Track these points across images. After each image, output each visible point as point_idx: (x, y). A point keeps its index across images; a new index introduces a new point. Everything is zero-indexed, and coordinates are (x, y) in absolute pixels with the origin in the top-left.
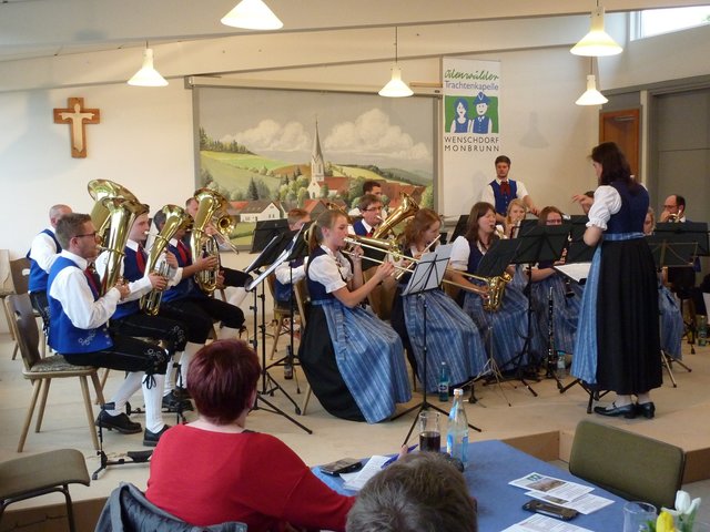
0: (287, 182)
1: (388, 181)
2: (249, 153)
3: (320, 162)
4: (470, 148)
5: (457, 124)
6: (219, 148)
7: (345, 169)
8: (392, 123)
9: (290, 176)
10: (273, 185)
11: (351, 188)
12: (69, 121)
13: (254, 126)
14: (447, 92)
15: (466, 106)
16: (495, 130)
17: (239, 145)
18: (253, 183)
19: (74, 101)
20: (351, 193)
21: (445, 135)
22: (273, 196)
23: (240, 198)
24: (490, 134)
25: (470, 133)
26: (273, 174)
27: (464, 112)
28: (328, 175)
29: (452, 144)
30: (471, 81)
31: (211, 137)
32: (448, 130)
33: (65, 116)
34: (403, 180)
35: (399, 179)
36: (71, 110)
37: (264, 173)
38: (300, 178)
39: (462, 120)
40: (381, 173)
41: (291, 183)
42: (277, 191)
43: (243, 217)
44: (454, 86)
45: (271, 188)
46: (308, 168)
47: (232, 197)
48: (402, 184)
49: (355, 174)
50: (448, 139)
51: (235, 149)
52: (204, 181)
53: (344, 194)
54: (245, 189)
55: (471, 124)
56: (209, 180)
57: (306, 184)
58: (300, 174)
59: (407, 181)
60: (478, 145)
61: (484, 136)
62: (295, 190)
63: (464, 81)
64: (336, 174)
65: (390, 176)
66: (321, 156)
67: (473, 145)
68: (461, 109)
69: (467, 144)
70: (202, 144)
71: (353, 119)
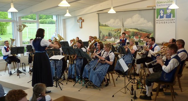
0: (116, 32)
1: (140, 32)
2: (108, 26)
3: (123, 28)
4: (164, 23)
5: (160, 16)
6: (103, 26)
7: (129, 29)
8: (141, 17)
9: (117, 31)
10: (113, 33)
11: (131, 34)
12: (79, 22)
13: (109, 20)
14: (157, 7)
15: (163, 11)
16: (174, 17)
17: (106, 25)
18: (109, 33)
19: (80, 18)
20: (131, 35)
21: (156, 19)
22: (113, 36)
23: (106, 36)
24: (172, 18)
25: (165, 18)
26: (113, 31)
27: (163, 12)
28: (125, 31)
29: (158, 22)
30: (166, 3)
31: (101, 23)
32: (157, 18)
33: (79, 21)
34: (144, 32)
35: (143, 31)
36: (79, 20)
37: (111, 31)
38: (119, 32)
39: (162, 15)
40: (139, 30)
41: (117, 33)
42: (114, 34)
43: (107, 40)
44: (159, 6)
45: (113, 34)
46: (121, 29)
47: (105, 36)
48: (144, 33)
49: (131, 30)
50: (157, 21)
51: (106, 26)
52: (100, 32)
53: (129, 35)
54: (107, 34)
55: (165, 16)
56: (101, 32)
57: (120, 33)
58: (119, 31)
59: (146, 32)
60: (167, 21)
61: (170, 19)
62: (118, 34)
63: (163, 4)
64: (127, 30)
65: (141, 31)
66: (124, 26)
67: (165, 22)
68: (162, 12)
69: (164, 21)
70: (100, 25)
71: (131, 17)
